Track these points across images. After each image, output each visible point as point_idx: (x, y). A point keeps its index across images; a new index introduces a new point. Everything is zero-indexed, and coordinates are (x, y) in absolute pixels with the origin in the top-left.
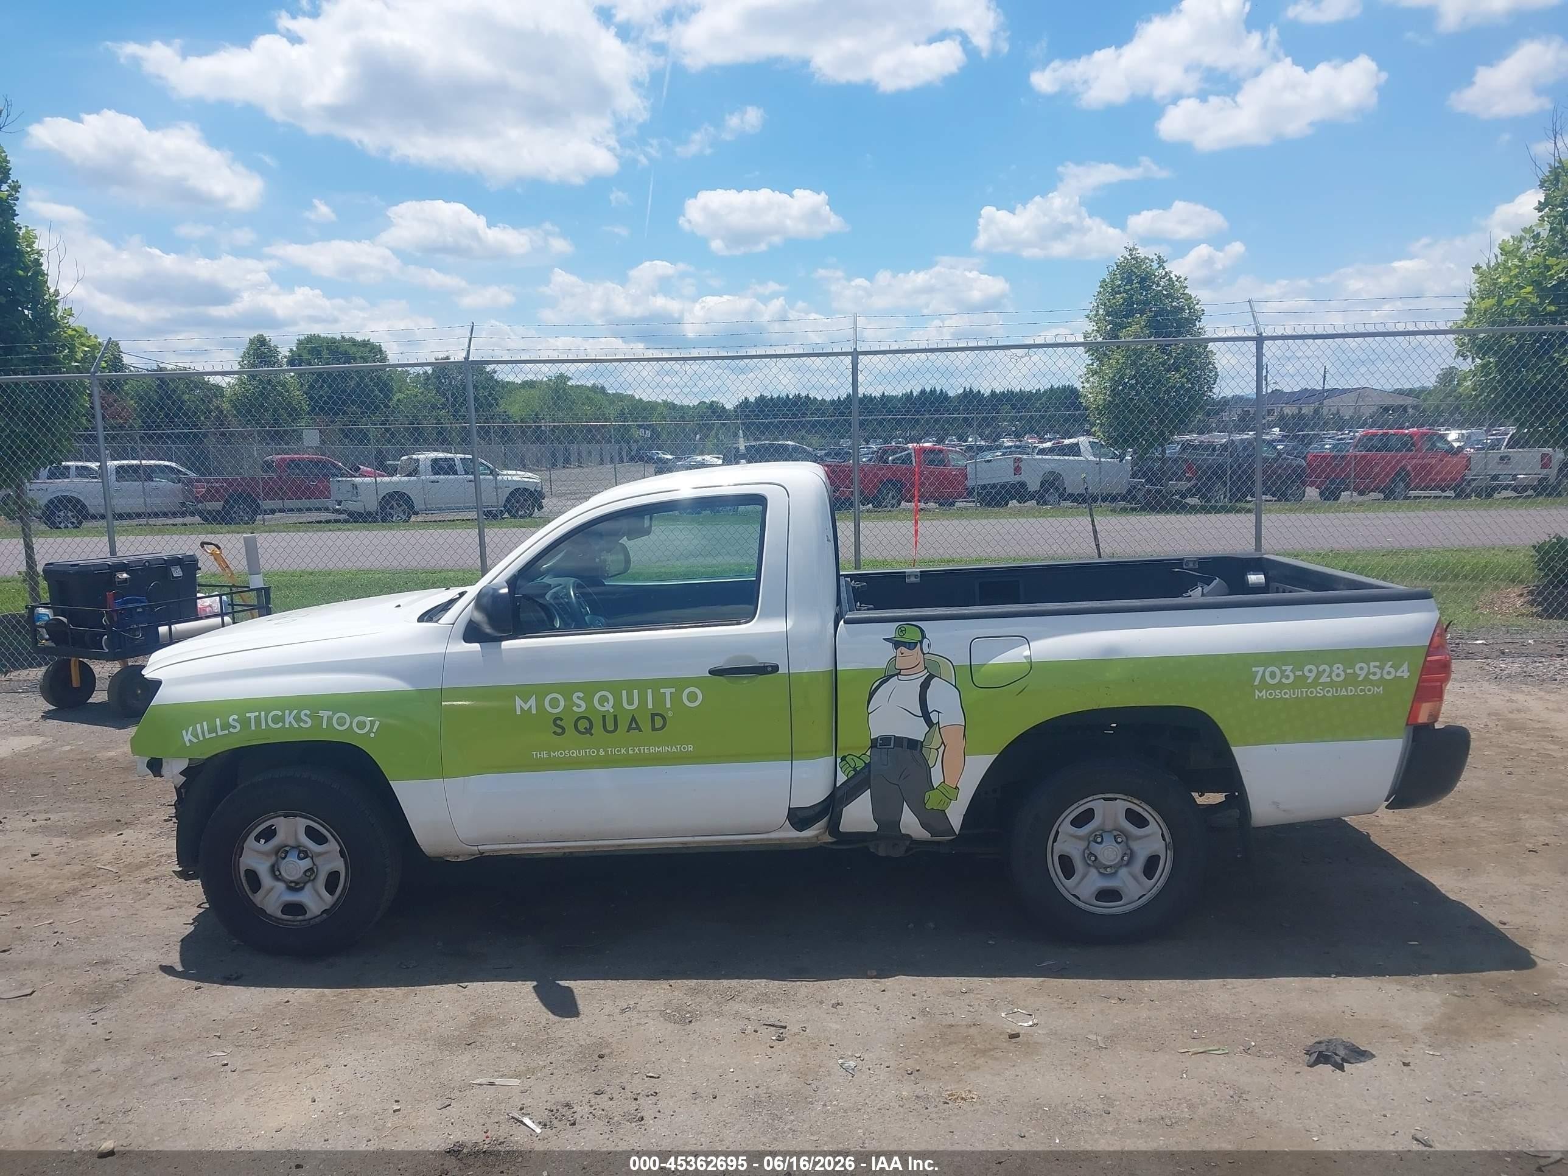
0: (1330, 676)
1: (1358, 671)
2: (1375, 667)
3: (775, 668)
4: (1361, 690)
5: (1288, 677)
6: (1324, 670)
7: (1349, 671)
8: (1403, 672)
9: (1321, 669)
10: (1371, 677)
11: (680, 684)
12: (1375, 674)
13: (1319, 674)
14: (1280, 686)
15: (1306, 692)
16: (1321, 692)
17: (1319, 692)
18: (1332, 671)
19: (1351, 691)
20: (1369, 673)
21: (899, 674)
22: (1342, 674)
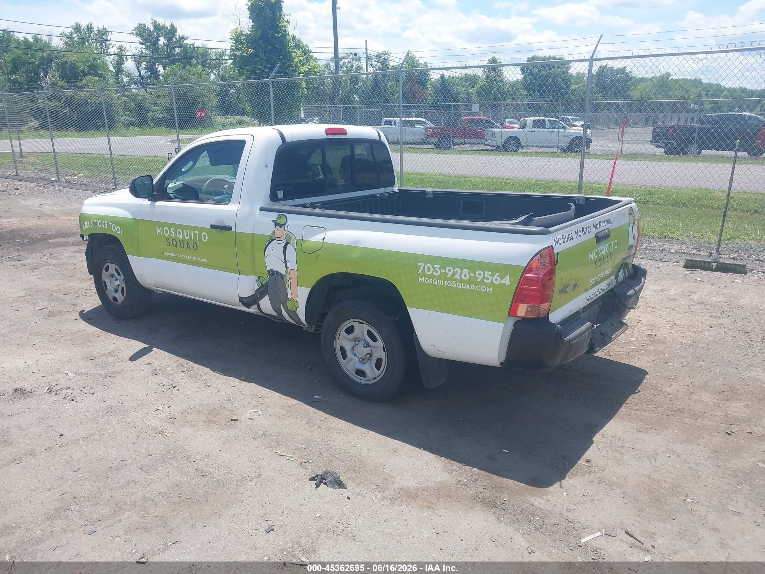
0: (460, 275)
1: (477, 275)
2: (488, 274)
3: (230, 229)
4: (479, 288)
5: (436, 272)
6: (457, 271)
7: (472, 274)
8: (506, 281)
9: (455, 270)
10: (485, 280)
11: (201, 230)
12: (487, 279)
13: (454, 274)
14: (432, 276)
15: (447, 283)
16: (455, 284)
17: (454, 284)
18: (461, 273)
19: (472, 287)
20: (484, 278)
21: (275, 239)
22: (468, 276)
